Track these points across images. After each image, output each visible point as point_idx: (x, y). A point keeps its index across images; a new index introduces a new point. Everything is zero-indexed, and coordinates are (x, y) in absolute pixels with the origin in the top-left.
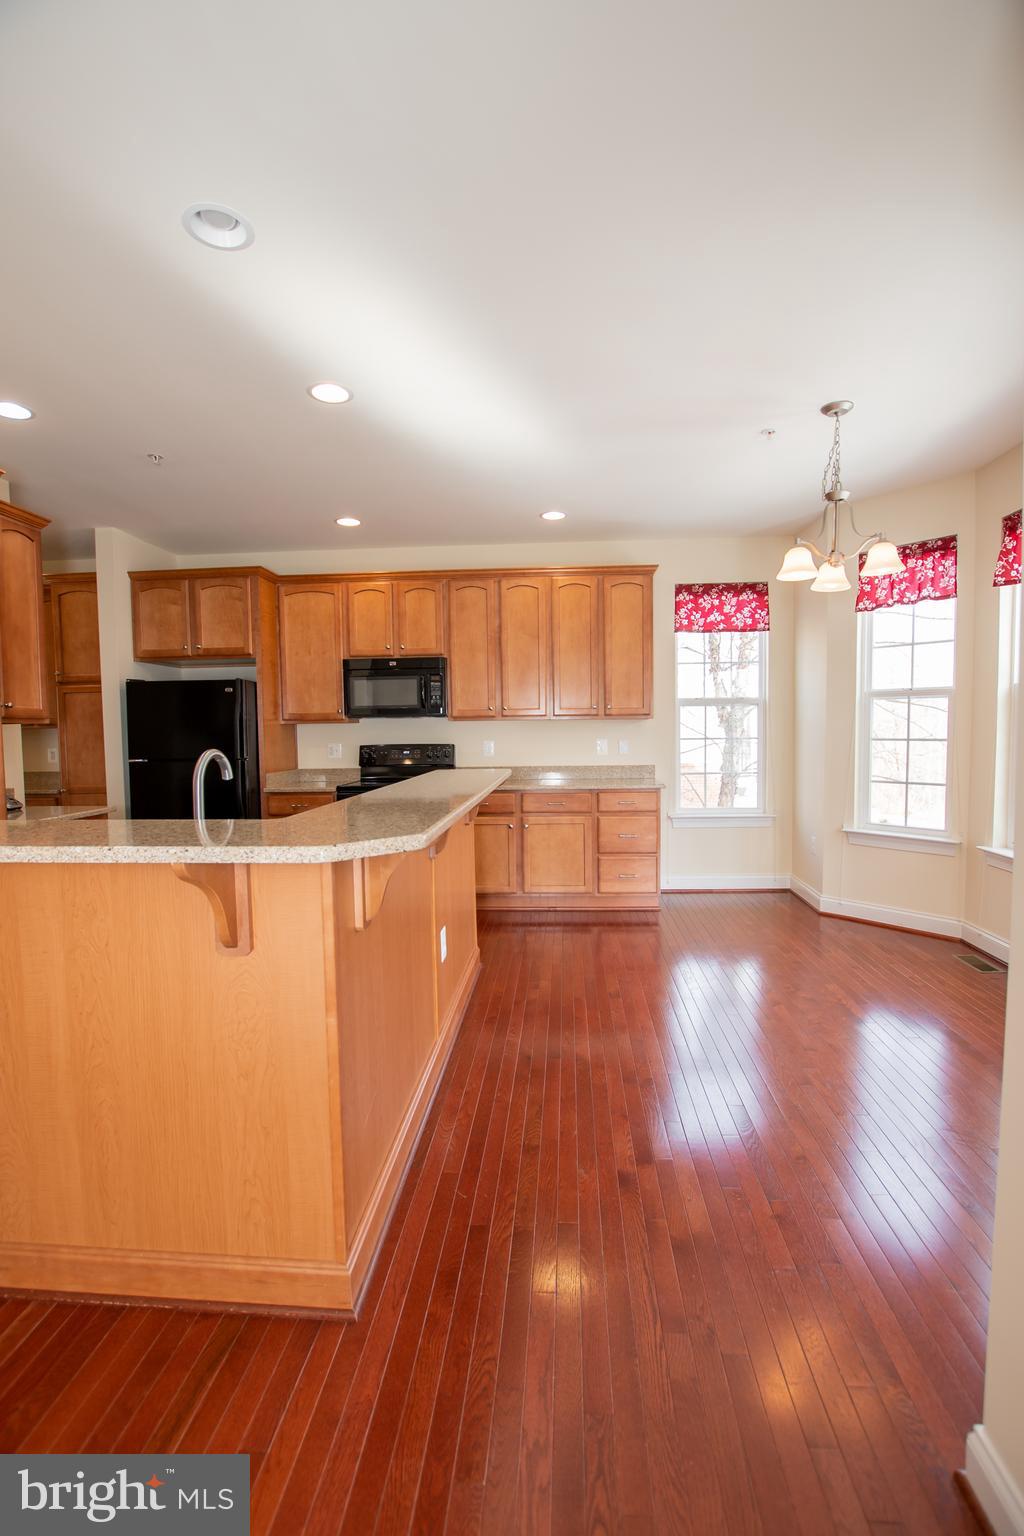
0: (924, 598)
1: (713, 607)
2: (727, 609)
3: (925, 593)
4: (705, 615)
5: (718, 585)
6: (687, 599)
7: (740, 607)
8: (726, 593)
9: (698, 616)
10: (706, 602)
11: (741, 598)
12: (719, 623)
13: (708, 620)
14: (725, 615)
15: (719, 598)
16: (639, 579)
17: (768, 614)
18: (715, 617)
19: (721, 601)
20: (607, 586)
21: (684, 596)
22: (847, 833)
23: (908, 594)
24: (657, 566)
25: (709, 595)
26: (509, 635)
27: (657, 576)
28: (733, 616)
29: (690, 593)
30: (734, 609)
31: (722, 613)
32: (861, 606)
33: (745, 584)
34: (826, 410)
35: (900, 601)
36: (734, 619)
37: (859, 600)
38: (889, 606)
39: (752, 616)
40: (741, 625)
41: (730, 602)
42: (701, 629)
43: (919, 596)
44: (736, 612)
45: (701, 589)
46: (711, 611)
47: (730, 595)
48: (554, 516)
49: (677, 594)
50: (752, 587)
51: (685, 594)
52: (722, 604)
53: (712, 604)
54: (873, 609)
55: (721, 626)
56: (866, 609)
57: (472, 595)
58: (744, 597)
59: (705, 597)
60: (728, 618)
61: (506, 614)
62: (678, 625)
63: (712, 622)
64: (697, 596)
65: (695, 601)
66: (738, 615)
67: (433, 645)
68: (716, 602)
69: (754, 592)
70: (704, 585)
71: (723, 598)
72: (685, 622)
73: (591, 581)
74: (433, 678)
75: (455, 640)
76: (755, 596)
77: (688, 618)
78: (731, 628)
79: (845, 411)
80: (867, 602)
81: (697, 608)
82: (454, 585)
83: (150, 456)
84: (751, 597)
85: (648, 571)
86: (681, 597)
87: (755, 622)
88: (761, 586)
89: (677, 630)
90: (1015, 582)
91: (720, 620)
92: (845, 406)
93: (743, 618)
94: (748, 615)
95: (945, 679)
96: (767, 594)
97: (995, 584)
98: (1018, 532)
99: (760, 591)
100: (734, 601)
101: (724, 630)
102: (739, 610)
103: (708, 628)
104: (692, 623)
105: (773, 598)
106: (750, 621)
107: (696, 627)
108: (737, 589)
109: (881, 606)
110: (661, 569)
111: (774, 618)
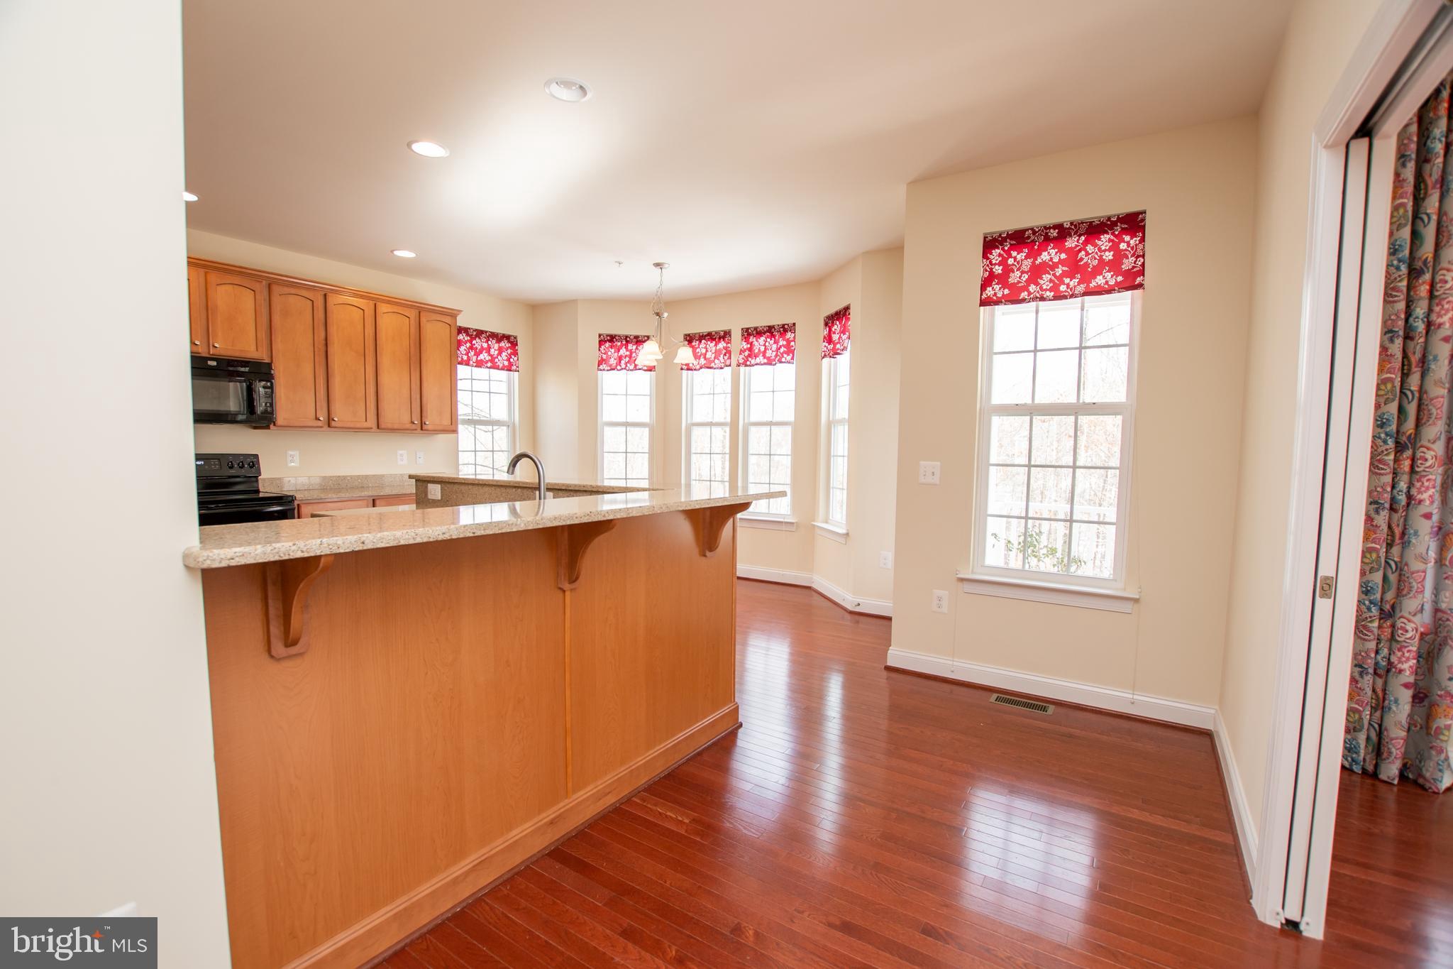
0: (640, 369)
1: (483, 348)
2: (492, 351)
4: (477, 354)
5: (486, 332)
6: (466, 339)
7: (500, 351)
8: (492, 339)
9: (473, 353)
10: (478, 343)
11: (500, 345)
12: (487, 362)
13: (479, 359)
14: (491, 356)
15: (487, 342)
16: (448, 319)
17: (518, 359)
18: (484, 356)
19: (489, 345)
20: (423, 320)
23: (628, 365)
24: (461, 311)
25: (480, 338)
26: (335, 349)
27: (457, 318)
28: (496, 357)
29: (468, 335)
30: (496, 352)
31: (490, 355)
32: (601, 367)
33: (504, 334)
34: (657, 265)
35: (625, 369)
36: (496, 360)
37: (600, 363)
39: (508, 360)
40: (501, 365)
41: (493, 342)
42: (475, 364)
44: (498, 354)
45: (475, 333)
46: (481, 352)
48: (403, 253)
50: (507, 337)
51: (464, 335)
52: (489, 347)
53: (482, 346)
54: (608, 370)
55: (489, 364)
56: (604, 370)
57: (297, 303)
58: (502, 344)
59: (477, 340)
60: (492, 360)
61: (333, 330)
62: (460, 359)
63: (482, 360)
64: (472, 339)
65: (471, 341)
66: (499, 357)
67: (253, 348)
68: (485, 345)
69: (509, 342)
70: (476, 330)
71: (490, 343)
72: (465, 358)
73: (414, 314)
74: (263, 384)
75: (278, 345)
76: (510, 345)
77: (467, 353)
78: (495, 367)
79: (666, 268)
80: (605, 366)
81: (472, 348)
82: (276, 288)
84: (507, 345)
85: (453, 314)
86: (461, 337)
87: (511, 364)
88: (512, 338)
90: (691, 370)
91: (487, 359)
92: (666, 266)
93: (502, 360)
94: (505, 358)
95: (645, 417)
96: (517, 345)
97: (682, 369)
98: (694, 344)
99: (512, 342)
100: (496, 346)
101: (490, 368)
102: (500, 354)
103: (480, 364)
104: (469, 359)
105: (520, 348)
106: (506, 363)
107: (471, 362)
108: (500, 338)
109: (614, 369)
110: (462, 313)
111: (521, 363)
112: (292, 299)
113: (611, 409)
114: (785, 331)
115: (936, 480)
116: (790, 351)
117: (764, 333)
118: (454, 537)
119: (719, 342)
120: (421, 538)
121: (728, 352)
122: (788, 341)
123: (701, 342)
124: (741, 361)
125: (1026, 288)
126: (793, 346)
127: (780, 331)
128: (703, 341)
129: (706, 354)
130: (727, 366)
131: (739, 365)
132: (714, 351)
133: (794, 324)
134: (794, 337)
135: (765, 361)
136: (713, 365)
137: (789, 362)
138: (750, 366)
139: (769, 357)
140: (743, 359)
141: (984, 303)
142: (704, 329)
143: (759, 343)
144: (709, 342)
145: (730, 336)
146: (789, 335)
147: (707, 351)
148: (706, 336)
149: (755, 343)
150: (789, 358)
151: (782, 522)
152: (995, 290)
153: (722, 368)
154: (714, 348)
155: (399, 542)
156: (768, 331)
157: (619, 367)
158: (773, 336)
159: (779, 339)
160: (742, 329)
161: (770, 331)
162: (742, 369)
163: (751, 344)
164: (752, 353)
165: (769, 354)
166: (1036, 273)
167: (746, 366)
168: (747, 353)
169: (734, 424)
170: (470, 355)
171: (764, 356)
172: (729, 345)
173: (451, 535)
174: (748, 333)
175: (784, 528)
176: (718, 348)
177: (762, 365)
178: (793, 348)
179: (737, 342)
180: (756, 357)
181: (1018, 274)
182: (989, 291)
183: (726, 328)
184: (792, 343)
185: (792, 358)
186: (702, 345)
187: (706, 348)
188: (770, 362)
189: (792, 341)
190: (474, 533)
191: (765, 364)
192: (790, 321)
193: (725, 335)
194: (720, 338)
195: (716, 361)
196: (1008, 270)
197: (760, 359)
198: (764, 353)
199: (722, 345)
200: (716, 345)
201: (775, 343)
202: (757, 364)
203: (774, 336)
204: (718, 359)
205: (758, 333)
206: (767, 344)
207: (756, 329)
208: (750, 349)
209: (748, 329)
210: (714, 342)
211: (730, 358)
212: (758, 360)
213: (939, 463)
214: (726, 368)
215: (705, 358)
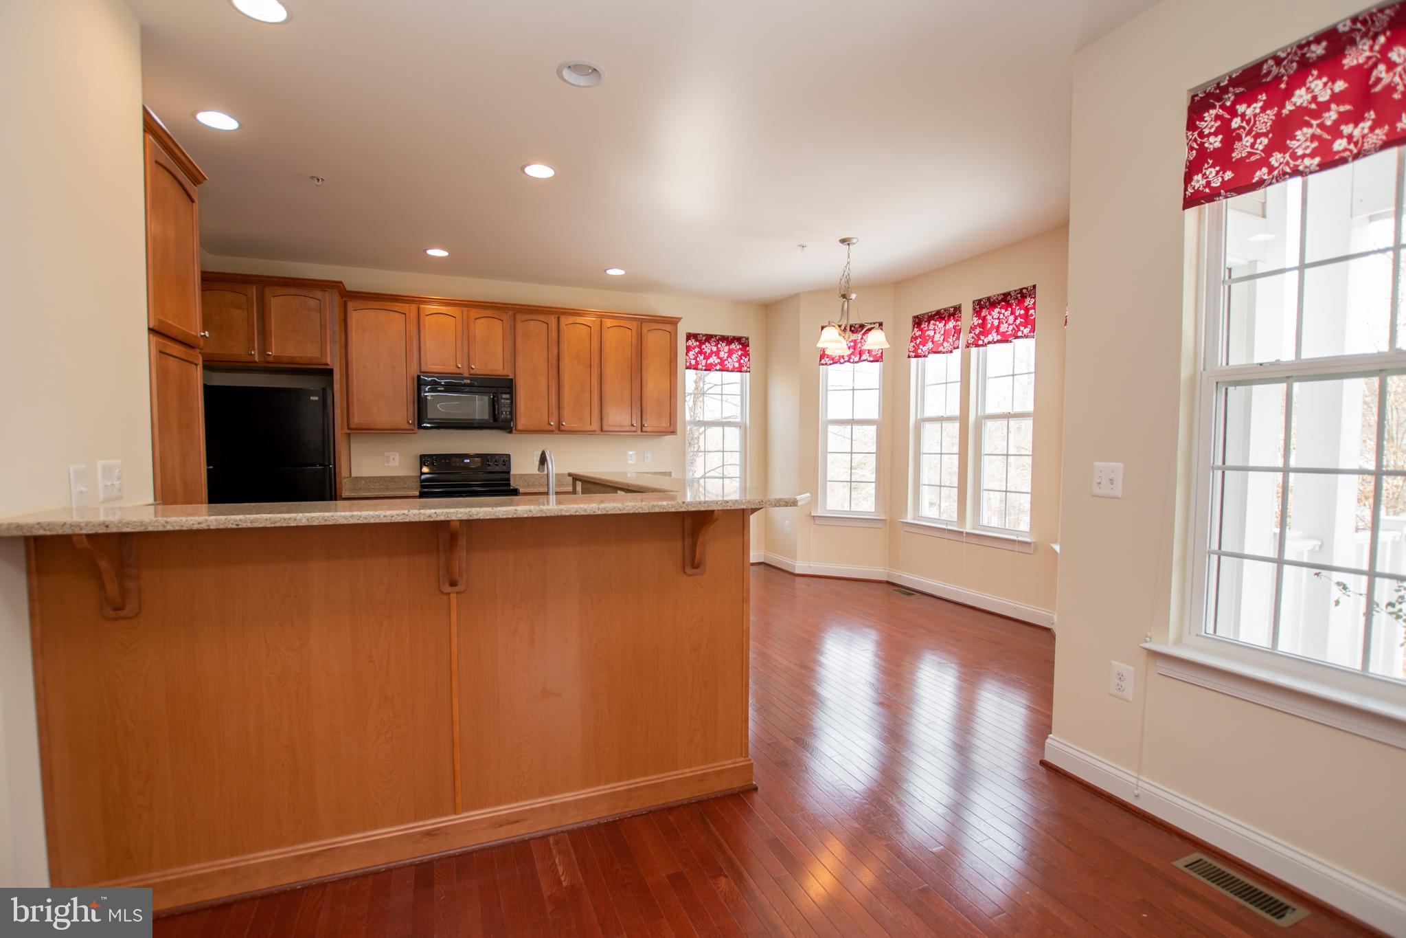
0: (864, 360)
1: (712, 352)
2: (722, 354)
3: (864, 357)
4: (706, 358)
5: (716, 336)
6: (694, 344)
7: (730, 353)
8: (721, 343)
9: (702, 357)
10: (707, 348)
11: (731, 347)
12: (716, 365)
13: (709, 362)
14: (721, 359)
15: (716, 345)
16: (668, 327)
17: (749, 360)
18: (713, 360)
19: (718, 348)
20: (644, 330)
21: (692, 343)
22: (814, 517)
23: (853, 357)
24: (680, 319)
25: (709, 343)
26: (566, 363)
27: (680, 325)
28: (726, 360)
29: (697, 340)
30: (726, 355)
31: (719, 358)
32: (823, 361)
33: (734, 337)
34: (843, 241)
35: (849, 361)
36: (726, 362)
38: (841, 363)
39: (739, 361)
40: (731, 367)
41: (724, 348)
42: (704, 368)
43: (860, 358)
44: (728, 357)
45: (704, 338)
46: (710, 356)
47: (724, 344)
48: (614, 272)
49: (687, 340)
50: (738, 340)
51: (693, 341)
52: (719, 351)
53: (711, 350)
54: (830, 364)
55: (719, 367)
56: (826, 364)
57: (535, 327)
58: (733, 346)
59: (707, 344)
60: (722, 363)
61: (564, 346)
62: (688, 364)
63: (711, 364)
64: (701, 343)
65: (700, 347)
66: (729, 359)
67: (500, 367)
68: (714, 349)
69: (740, 343)
70: (706, 335)
71: (719, 346)
72: (693, 362)
73: (634, 325)
74: (504, 396)
75: (520, 363)
76: (741, 346)
77: (696, 359)
78: (724, 369)
79: (854, 244)
80: (827, 360)
81: (701, 352)
82: (519, 317)
83: (311, 177)
84: (738, 347)
85: (674, 322)
86: (690, 343)
87: (741, 366)
88: (744, 339)
89: (687, 368)
90: (920, 357)
91: (716, 362)
92: (854, 241)
93: (732, 362)
94: (736, 360)
95: (874, 414)
96: (748, 346)
97: (909, 357)
98: (922, 326)
99: (743, 343)
100: (726, 349)
101: (719, 370)
102: (730, 356)
103: (709, 368)
104: (697, 363)
105: (752, 349)
106: (737, 365)
107: (700, 366)
108: (728, 340)
109: (836, 363)
110: (682, 321)
111: (753, 363)
112: (531, 323)
113: (836, 405)
114: (1024, 297)
115: (1118, 490)
116: (1028, 320)
117: (999, 303)
118: (212, 527)
119: (949, 320)
120: (173, 526)
121: (957, 331)
122: (1027, 310)
123: (929, 323)
124: (971, 341)
125: (1264, 162)
126: (1032, 315)
127: (1017, 298)
128: (932, 322)
129: (933, 336)
130: (955, 348)
131: (968, 347)
132: (942, 332)
133: (1034, 287)
134: (1034, 304)
135: (999, 337)
136: (941, 349)
137: (1026, 337)
138: (982, 345)
139: (1004, 333)
140: (973, 338)
141: (1191, 201)
142: (932, 308)
143: (994, 316)
144: (938, 323)
145: (960, 312)
146: (1029, 302)
147: (935, 333)
148: (935, 315)
149: (989, 317)
150: (1026, 331)
151: (1014, 541)
152: (1213, 175)
153: (951, 352)
154: (943, 329)
155: (147, 528)
156: (1003, 300)
157: (842, 361)
158: (1008, 305)
159: (1015, 308)
160: (974, 302)
161: (1005, 300)
162: (974, 350)
163: (984, 319)
164: (984, 330)
165: (1003, 328)
166: (1282, 133)
167: (978, 346)
168: (977, 331)
169: (963, 418)
170: (698, 359)
171: (998, 332)
172: (959, 323)
173: (209, 526)
174: (982, 306)
175: (1017, 548)
176: (947, 327)
177: (995, 343)
178: (1032, 318)
179: (968, 318)
180: (989, 332)
181: (1248, 140)
182: (1198, 181)
183: (955, 303)
184: (1031, 312)
185: (1033, 330)
186: (931, 327)
187: (934, 330)
188: (1005, 339)
189: (1032, 308)
190: (237, 525)
191: (998, 341)
192: (1029, 284)
193: (955, 313)
194: (949, 316)
195: (945, 344)
196: (1230, 138)
197: (994, 336)
198: (998, 327)
199: (951, 324)
200: (945, 325)
201: (1012, 313)
202: (989, 343)
203: (1011, 305)
204: (948, 342)
205: (992, 303)
206: (1001, 316)
207: (989, 299)
208: (983, 325)
209: (980, 301)
210: (944, 322)
211: (958, 338)
212: (990, 338)
213: (1120, 465)
214: (954, 351)
215: (933, 342)
